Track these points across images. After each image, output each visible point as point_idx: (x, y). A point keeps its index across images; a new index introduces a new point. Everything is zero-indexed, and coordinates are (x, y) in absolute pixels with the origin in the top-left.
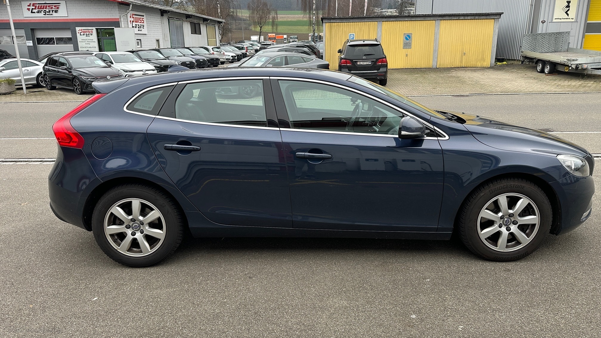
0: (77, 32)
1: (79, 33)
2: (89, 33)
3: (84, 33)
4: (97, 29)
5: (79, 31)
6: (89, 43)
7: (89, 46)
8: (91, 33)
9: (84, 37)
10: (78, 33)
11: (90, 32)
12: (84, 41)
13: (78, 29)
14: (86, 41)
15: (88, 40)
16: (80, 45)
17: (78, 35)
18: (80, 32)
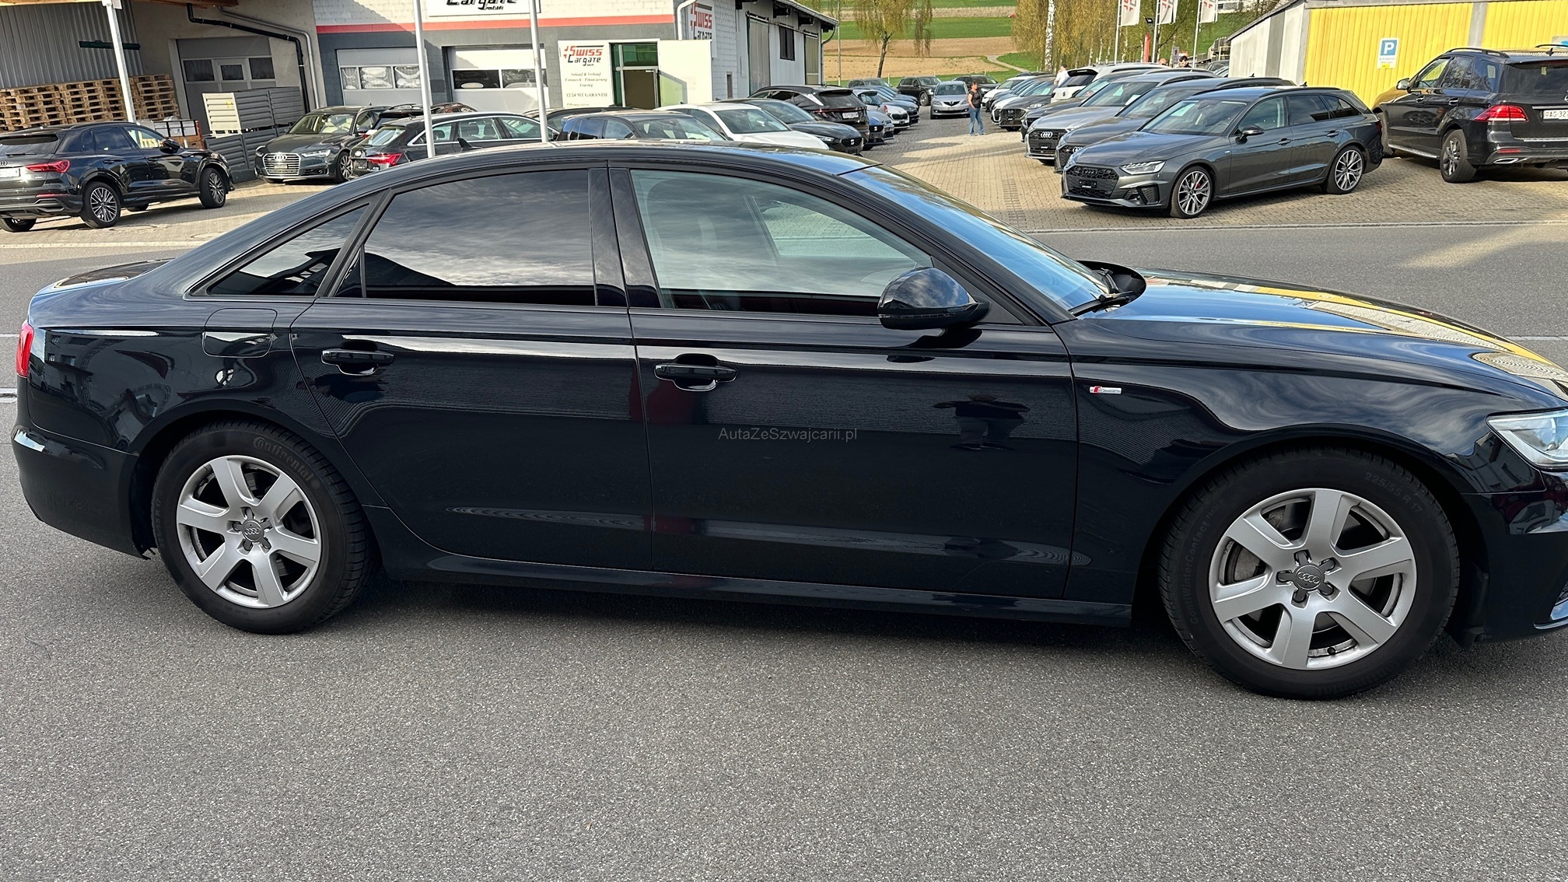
0: (563, 52)
1: (565, 56)
2: (592, 57)
3: (579, 57)
4: (612, 45)
5: (566, 50)
6: (590, 83)
7: (588, 90)
8: (597, 57)
9: (579, 67)
10: (562, 55)
11: (594, 53)
12: (578, 77)
13: (563, 45)
14: (583, 78)
15: (587, 77)
16: (567, 88)
17: (563, 61)
18: (569, 52)
